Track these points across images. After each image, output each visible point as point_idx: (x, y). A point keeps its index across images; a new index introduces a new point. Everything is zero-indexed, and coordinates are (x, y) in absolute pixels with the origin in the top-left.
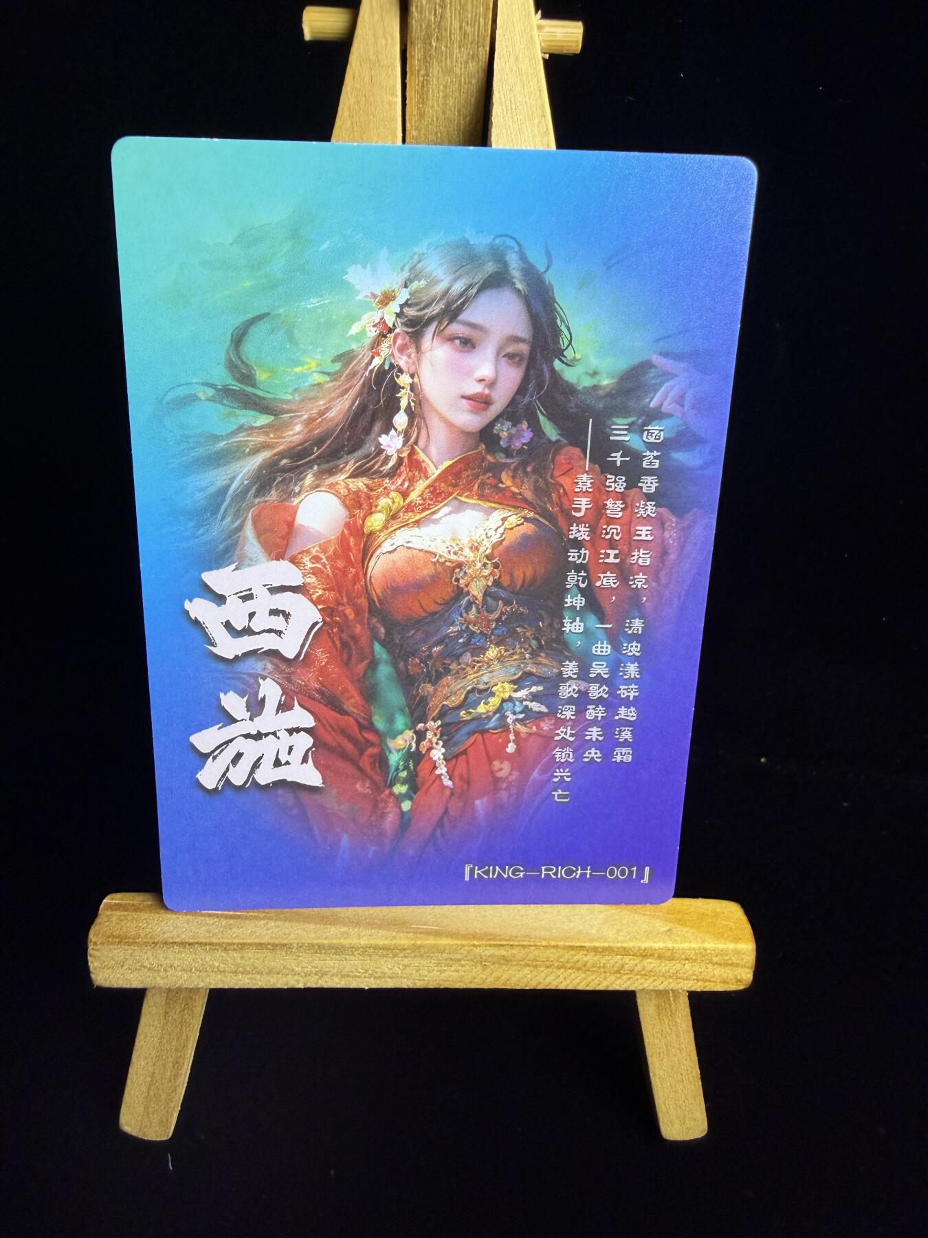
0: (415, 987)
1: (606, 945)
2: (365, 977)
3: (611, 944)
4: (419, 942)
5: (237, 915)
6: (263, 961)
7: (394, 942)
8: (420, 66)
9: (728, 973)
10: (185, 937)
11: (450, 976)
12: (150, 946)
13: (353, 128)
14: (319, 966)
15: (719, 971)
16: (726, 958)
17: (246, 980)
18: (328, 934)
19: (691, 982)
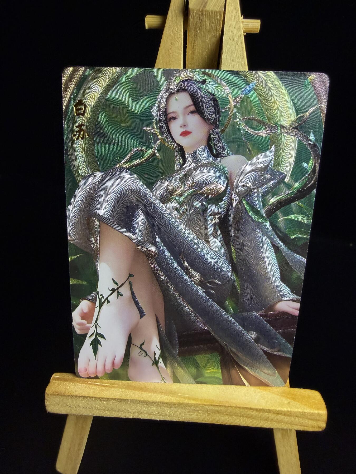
0: (179, 421)
1: (261, 408)
2: (158, 415)
3: (264, 408)
4: (181, 402)
5: (106, 385)
6: (116, 406)
7: (170, 401)
8: (192, 40)
9: (314, 423)
10: (84, 394)
11: (194, 417)
12: (70, 397)
13: (163, 64)
14: (139, 410)
15: (311, 423)
16: (314, 417)
17: (109, 414)
18: (143, 396)
19: (298, 426)
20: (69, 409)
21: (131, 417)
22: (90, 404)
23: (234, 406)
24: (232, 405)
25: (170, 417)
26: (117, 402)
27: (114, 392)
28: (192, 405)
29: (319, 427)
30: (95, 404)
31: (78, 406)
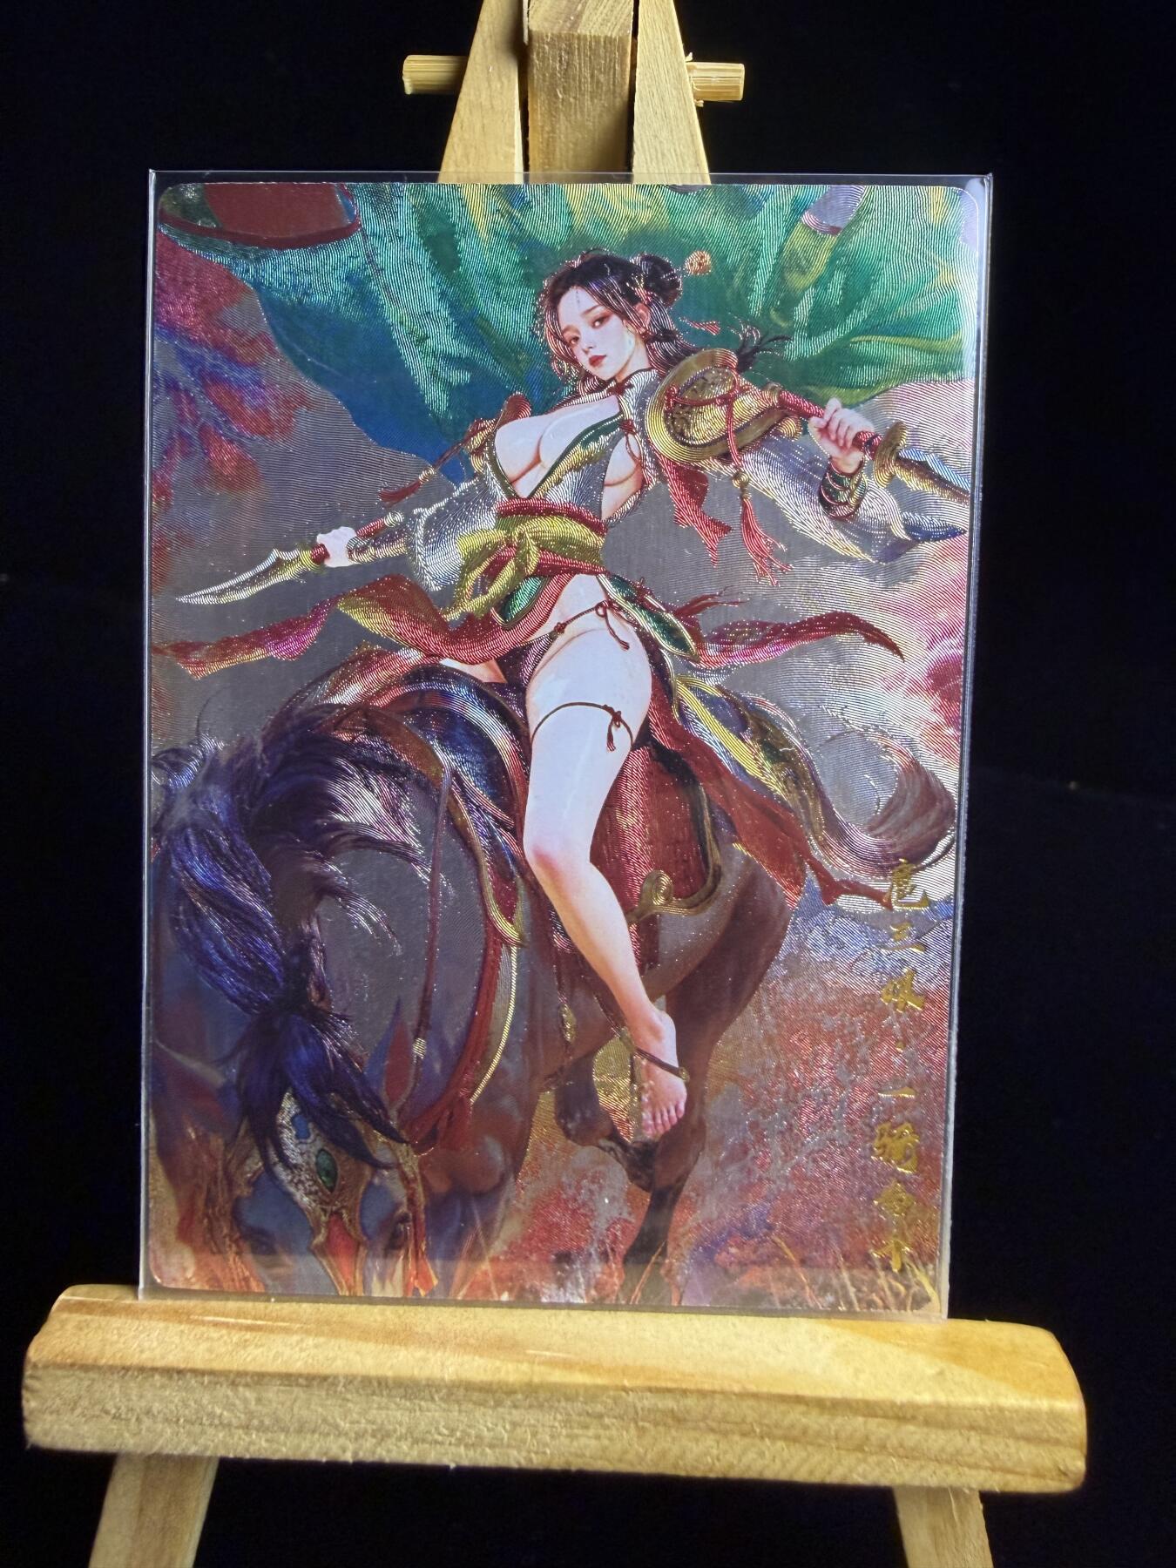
20: (115, 1427)
21: (348, 1457)
22: (193, 1404)
23: (736, 1388)
24: (727, 1388)
25: (497, 1450)
26: (296, 1389)
27: (288, 1352)
28: (577, 1394)
29: (1062, 1474)
30: (209, 1403)
31: (148, 1412)
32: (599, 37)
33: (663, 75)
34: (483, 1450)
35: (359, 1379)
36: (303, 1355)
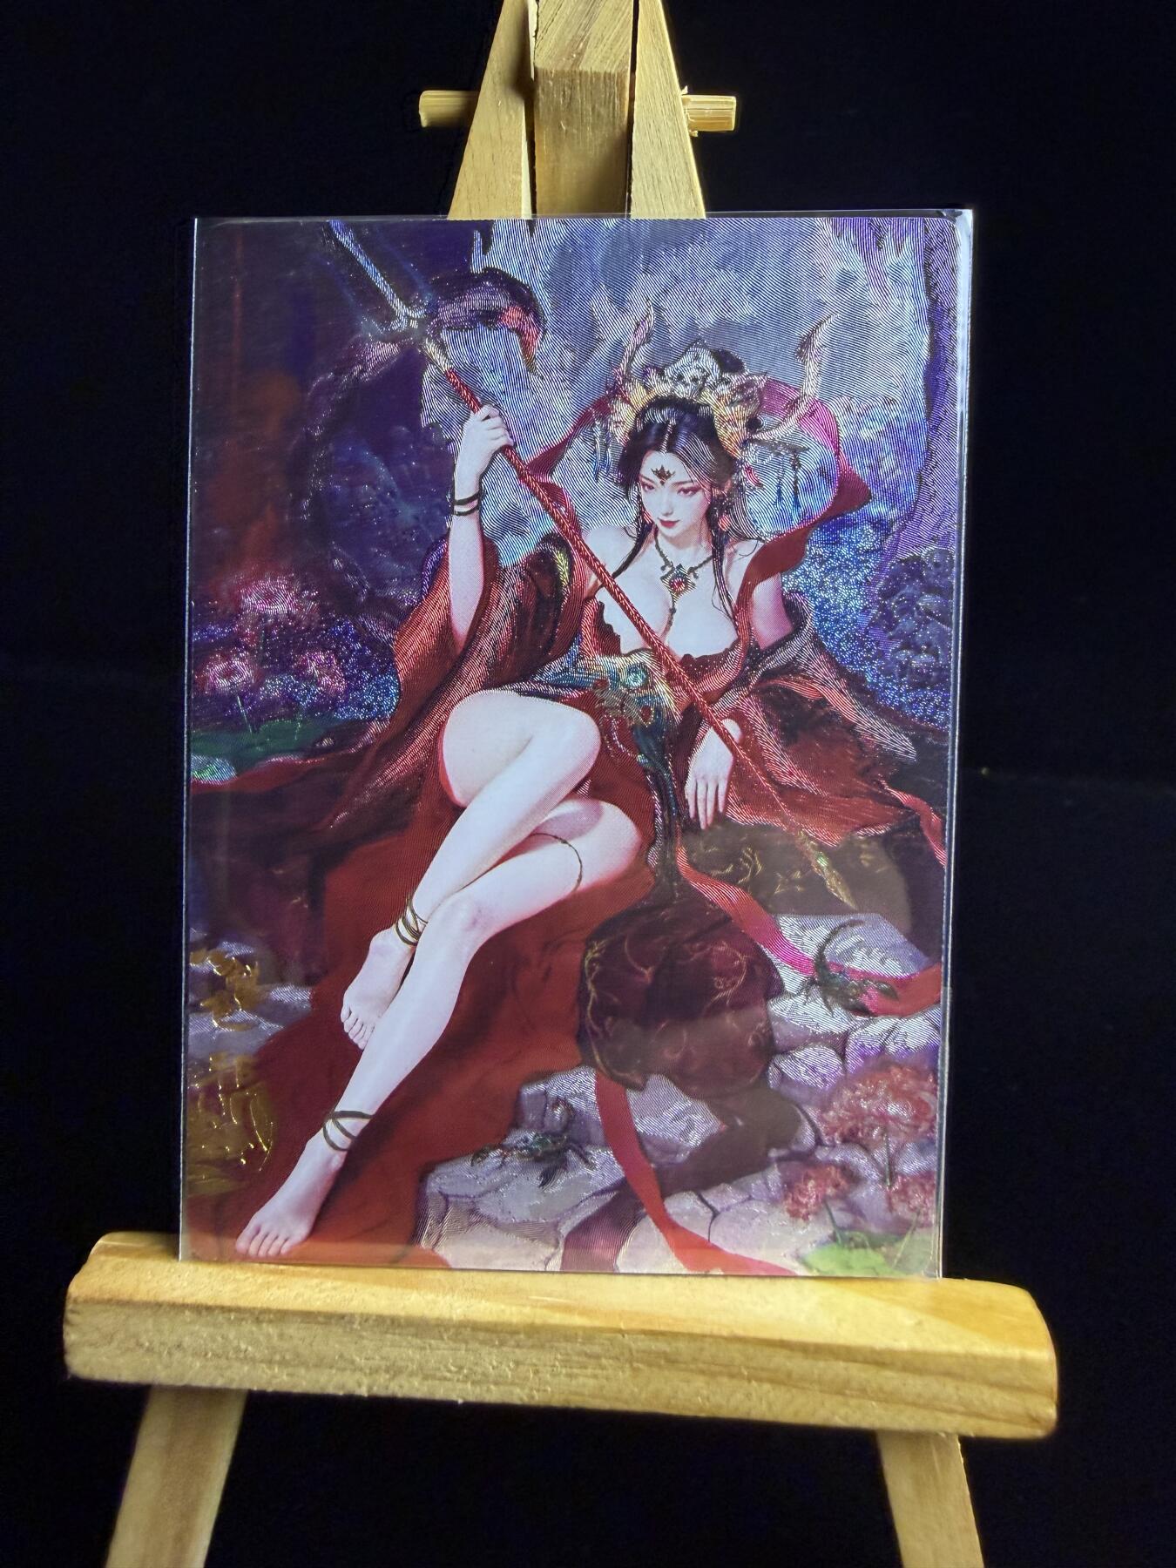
20: (148, 1360)
21: (363, 1392)
22: (219, 1339)
23: (725, 1333)
24: (716, 1331)
25: (503, 1389)
26: (315, 1327)
27: (308, 1292)
28: (576, 1334)
29: (1035, 1420)
30: (235, 1338)
31: (179, 1346)
32: (599, 73)
33: (659, 107)
34: (488, 1388)
35: (374, 1318)
36: (323, 1295)
